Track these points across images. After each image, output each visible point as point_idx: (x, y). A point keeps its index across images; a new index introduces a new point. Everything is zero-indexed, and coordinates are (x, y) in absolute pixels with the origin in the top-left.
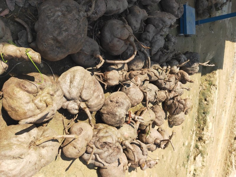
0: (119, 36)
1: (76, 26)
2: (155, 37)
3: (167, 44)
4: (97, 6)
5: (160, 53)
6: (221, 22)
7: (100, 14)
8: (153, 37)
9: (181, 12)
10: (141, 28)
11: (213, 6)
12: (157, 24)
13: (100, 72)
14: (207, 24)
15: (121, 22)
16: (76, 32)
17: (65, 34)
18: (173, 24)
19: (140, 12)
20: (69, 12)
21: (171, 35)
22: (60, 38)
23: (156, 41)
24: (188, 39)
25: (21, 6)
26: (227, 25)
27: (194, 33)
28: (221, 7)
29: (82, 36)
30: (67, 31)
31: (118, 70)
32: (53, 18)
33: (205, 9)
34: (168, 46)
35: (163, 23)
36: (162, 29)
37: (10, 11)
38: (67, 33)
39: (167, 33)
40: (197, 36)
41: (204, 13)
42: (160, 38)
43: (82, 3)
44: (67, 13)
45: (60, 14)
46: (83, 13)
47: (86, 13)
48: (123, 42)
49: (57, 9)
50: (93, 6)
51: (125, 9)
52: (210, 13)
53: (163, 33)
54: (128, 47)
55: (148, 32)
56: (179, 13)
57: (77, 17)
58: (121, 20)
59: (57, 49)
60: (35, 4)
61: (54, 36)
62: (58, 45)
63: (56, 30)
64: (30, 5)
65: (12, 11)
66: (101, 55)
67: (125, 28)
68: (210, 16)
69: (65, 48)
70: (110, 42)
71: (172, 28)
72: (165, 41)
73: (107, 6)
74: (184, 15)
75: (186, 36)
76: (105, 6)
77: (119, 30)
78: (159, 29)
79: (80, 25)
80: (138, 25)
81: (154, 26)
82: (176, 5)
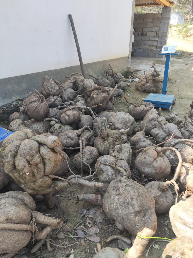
0: (152, 159)
1: (131, 189)
2: (164, 129)
3: (176, 122)
4: (121, 167)
5: (182, 129)
6: (170, 74)
7: (128, 167)
8: (164, 131)
9: (149, 104)
10: (151, 140)
11: (154, 78)
12: (153, 126)
13: (184, 192)
14: (168, 85)
15: (140, 154)
16: (136, 191)
17: (134, 202)
18: (157, 112)
19: (137, 137)
20: (118, 189)
21: (167, 117)
22: (137, 209)
23: (168, 129)
26: (175, 68)
27: (173, 96)
28: (157, 72)
29: (141, 189)
30: (133, 199)
32: (118, 205)
33: (154, 85)
34: (178, 121)
35: (154, 120)
36: (159, 122)
37: (99, 242)
38: (134, 200)
39: (164, 118)
40: (177, 95)
41: (156, 87)
42: (166, 126)
43: (115, 177)
44: (118, 192)
45: (117, 198)
46: (123, 179)
47: (124, 176)
48: (159, 158)
50: (120, 169)
51: (130, 147)
52: (159, 81)
53: (163, 122)
54: (166, 156)
55: (157, 134)
56: (150, 106)
58: (138, 153)
60: (101, 219)
61: (133, 213)
63: (129, 208)
64: (100, 223)
66: (165, 181)
67: (147, 151)
68: (161, 82)
70: (155, 170)
71: (161, 114)
72: (172, 122)
73: (123, 159)
74: (153, 103)
75: (173, 104)
76: (123, 161)
77: (147, 157)
78: (158, 125)
79: (132, 185)
80: (149, 142)
81: (153, 128)
82: (142, 108)
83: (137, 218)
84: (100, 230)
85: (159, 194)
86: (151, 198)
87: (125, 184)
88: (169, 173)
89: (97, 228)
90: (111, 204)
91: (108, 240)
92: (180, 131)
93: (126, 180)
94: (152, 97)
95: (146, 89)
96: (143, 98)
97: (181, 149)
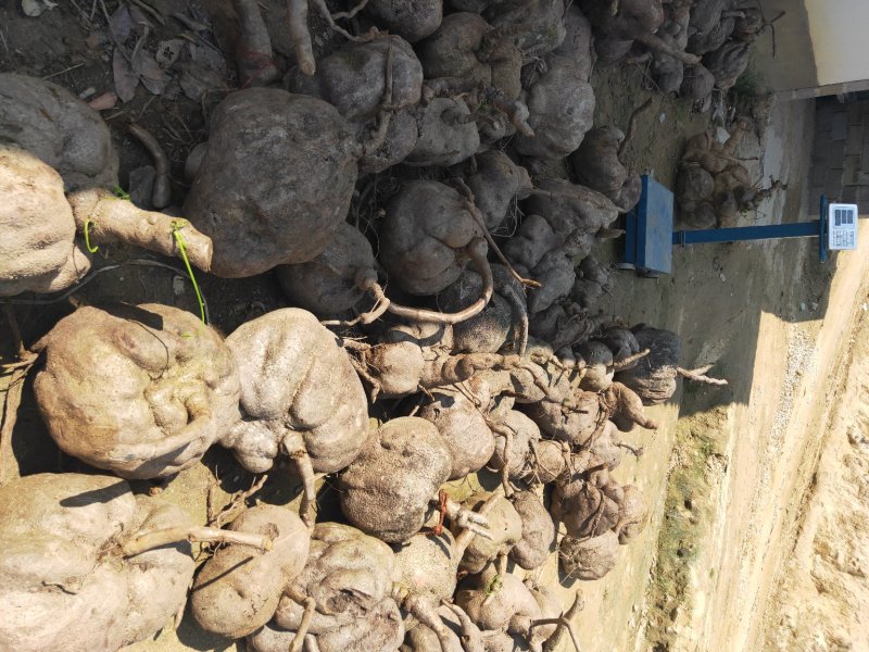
0: (443, 232)
1: (324, 178)
2: (550, 257)
3: (581, 289)
4: (392, 131)
5: (559, 311)
6: (749, 247)
7: (397, 157)
8: (544, 259)
9: (632, 196)
10: (508, 220)
11: (731, 195)
12: (557, 219)
13: (363, 341)
14: (708, 248)
15: (452, 191)
16: (321, 196)
17: (284, 196)
18: (607, 226)
19: (511, 172)
20: (309, 133)
21: (595, 260)
22: (267, 207)
23: (552, 269)
24: (648, 284)
25: (157, 92)
26: (769, 262)
27: (668, 268)
28: (753, 201)
29: (334, 210)
30: (295, 189)
31: (421, 343)
32: (260, 144)
33: (704, 200)
34: (584, 295)
35: (578, 218)
36: (574, 235)
37: (119, 100)
38: (292, 194)
39: (588, 252)
40: (673, 280)
41: (699, 211)
42: (563, 262)
43: (350, 115)
44: (303, 134)
45: (281, 135)
46: (351, 143)
47: (360, 146)
48: (451, 255)
49: (277, 118)
50: (384, 128)
51: (469, 154)
52: (719, 216)
53: (574, 250)
54: (462, 275)
55: (530, 238)
56: (627, 199)
57: (333, 151)
58: (454, 184)
59: (248, 240)
60: (198, 94)
61: (249, 199)
62: (255, 226)
63: (260, 181)
64: (183, 93)
65: (125, 101)
66: (381, 282)
67: (464, 211)
68: (719, 223)
69: (275, 242)
70: (410, 249)
71: (603, 240)
72: (578, 277)
73: (419, 135)
74: (640, 208)
75: (642, 273)
76: (414, 135)
77: (446, 215)
78: (563, 235)
79: (336, 178)
80: (500, 214)
81: (549, 222)
82: (618, 171)
83: (237, 213)
84: (159, 95)
85: (334, 269)
86: (317, 248)
87: (337, 155)
88: (412, 292)
89: (163, 85)
90: (253, 117)
91: (138, 131)
92: (553, 305)
93: (349, 157)
94: (660, 201)
95: (690, 176)
96: (652, 171)
97: (494, 315)
